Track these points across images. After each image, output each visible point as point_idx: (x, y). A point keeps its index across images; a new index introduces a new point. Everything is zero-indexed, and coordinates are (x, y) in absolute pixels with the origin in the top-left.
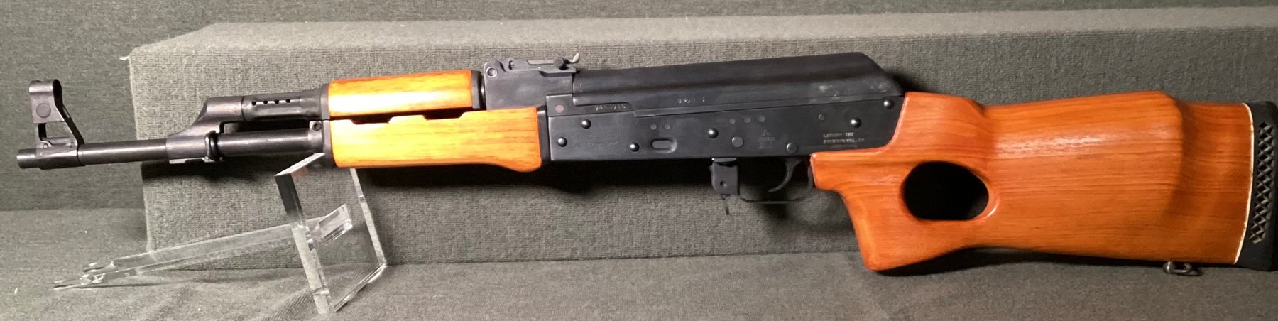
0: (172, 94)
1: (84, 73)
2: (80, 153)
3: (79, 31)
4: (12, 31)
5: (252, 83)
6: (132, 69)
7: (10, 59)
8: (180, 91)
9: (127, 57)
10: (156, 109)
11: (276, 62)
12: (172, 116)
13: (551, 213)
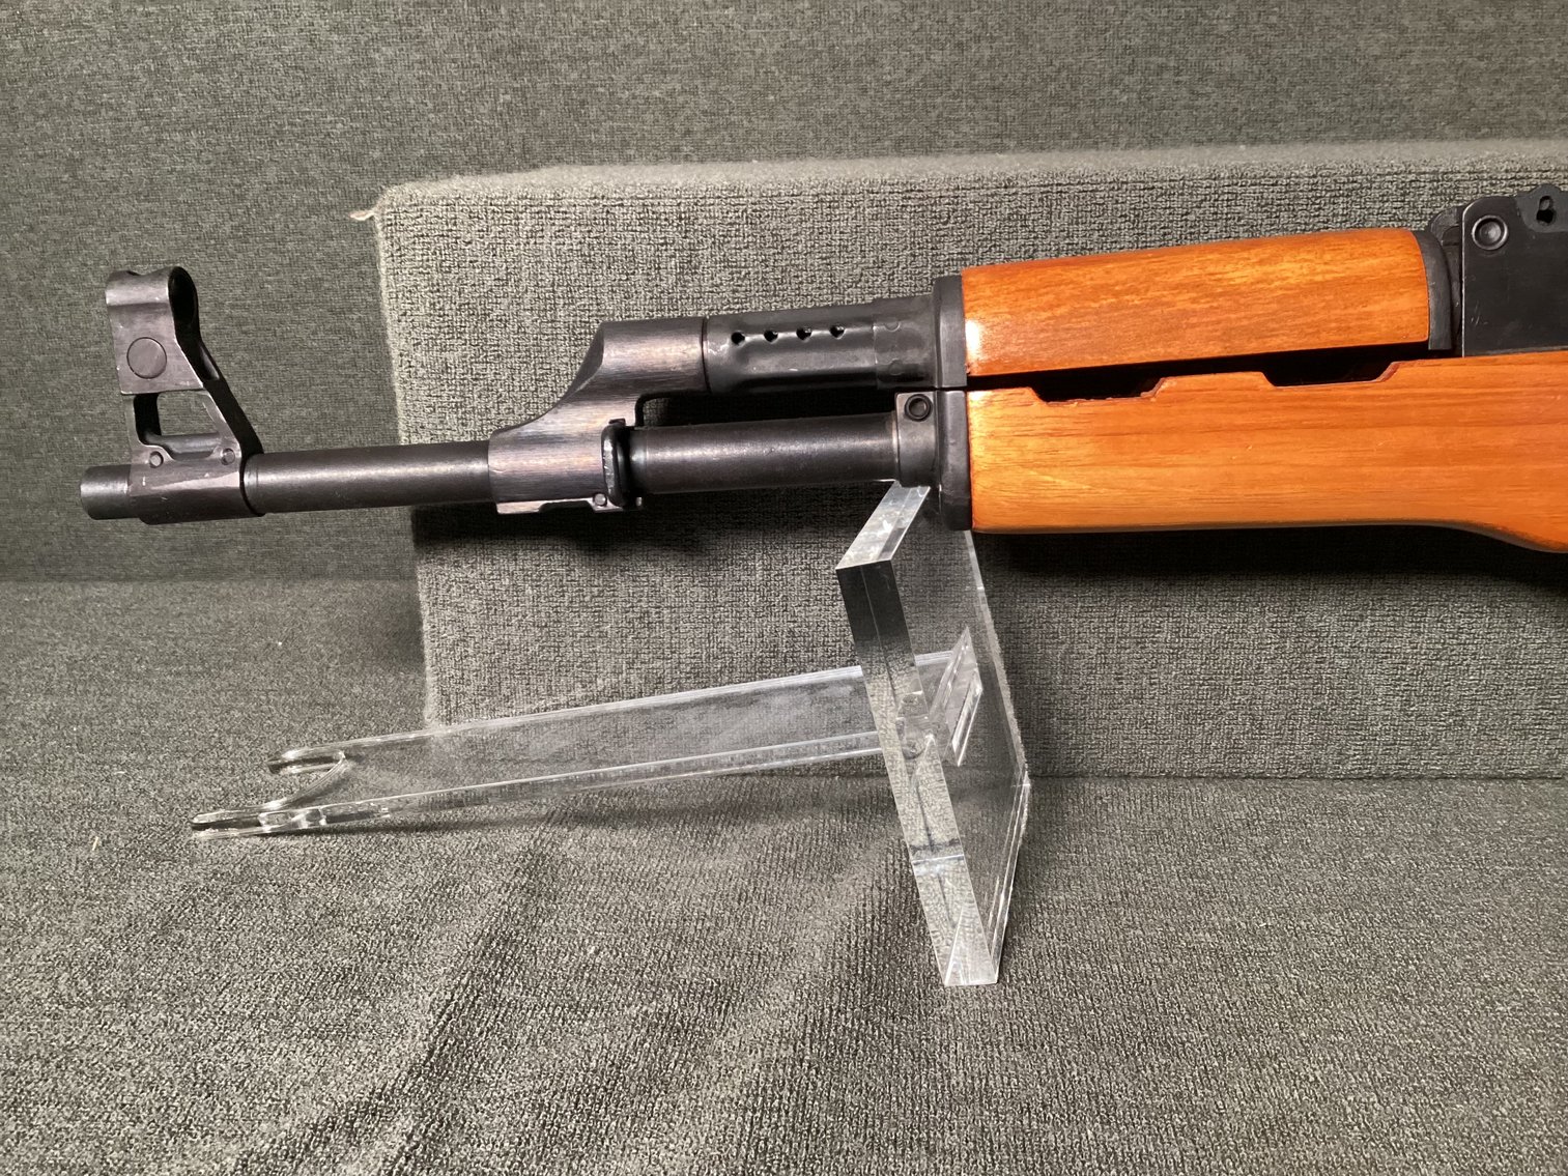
0: (493, 316)
1: (269, 282)
2: (249, 480)
3: (255, 185)
4: (116, 189)
5: (706, 286)
6: (383, 245)
7: (113, 252)
8: (514, 308)
9: (371, 213)
10: (450, 357)
11: (773, 224)
12: (491, 377)
13: (1510, 654)
